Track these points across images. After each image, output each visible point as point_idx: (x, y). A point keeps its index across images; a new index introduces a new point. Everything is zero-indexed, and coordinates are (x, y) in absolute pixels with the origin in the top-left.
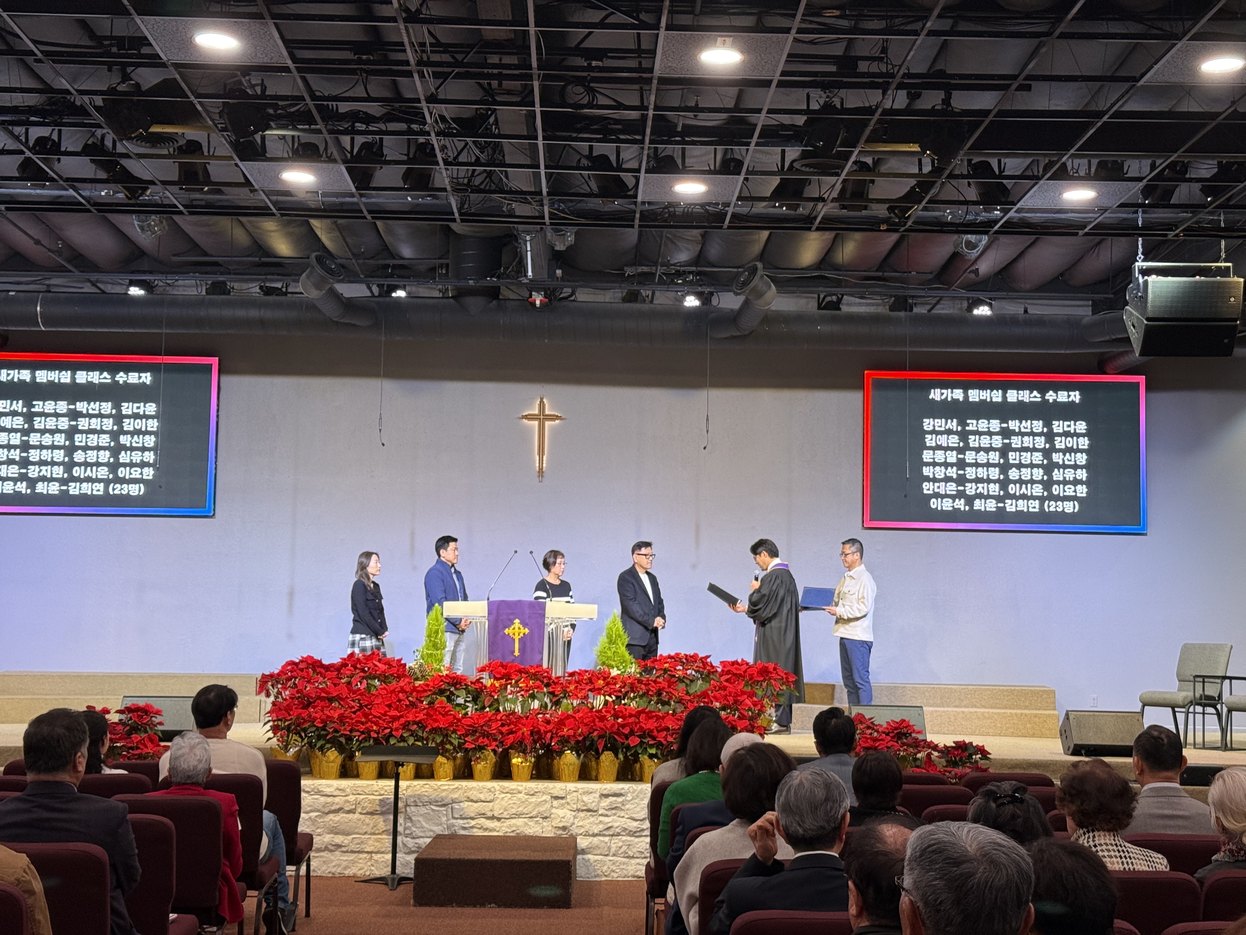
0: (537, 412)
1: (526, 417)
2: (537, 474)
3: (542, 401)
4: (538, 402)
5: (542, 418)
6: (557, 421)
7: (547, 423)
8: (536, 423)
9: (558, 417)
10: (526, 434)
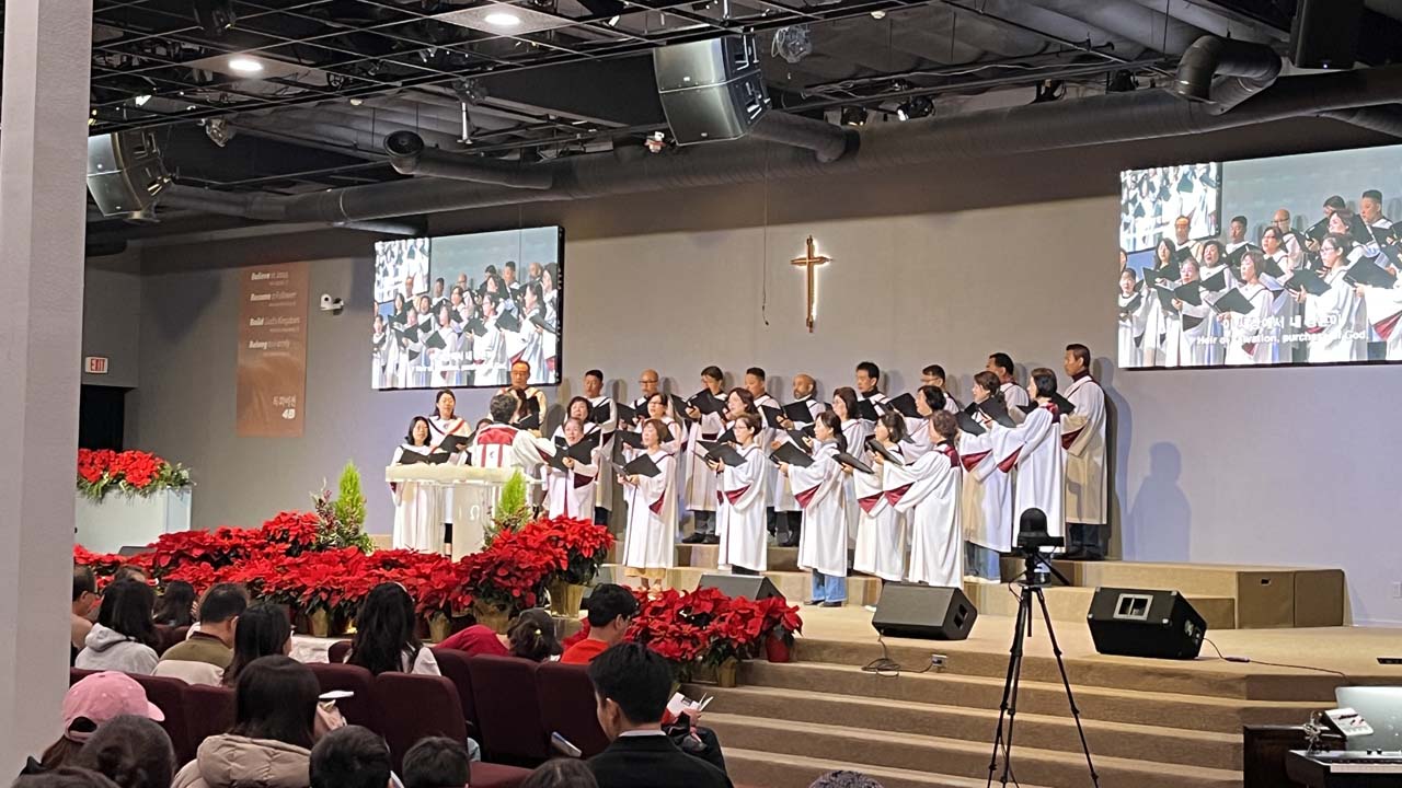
0: (806, 256)
1: (793, 262)
2: (806, 325)
3: (810, 240)
4: (807, 244)
5: (812, 261)
6: (824, 265)
7: (817, 268)
8: (806, 267)
9: (825, 260)
10: (796, 284)
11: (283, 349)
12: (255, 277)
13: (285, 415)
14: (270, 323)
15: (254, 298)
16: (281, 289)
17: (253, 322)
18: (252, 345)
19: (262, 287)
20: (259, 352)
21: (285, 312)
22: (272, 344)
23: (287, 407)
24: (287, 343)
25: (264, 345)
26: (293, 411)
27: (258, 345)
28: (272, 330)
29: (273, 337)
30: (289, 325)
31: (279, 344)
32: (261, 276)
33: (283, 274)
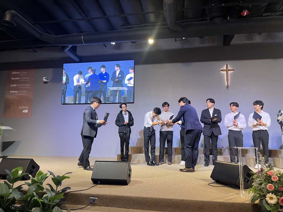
0: (225, 69)
1: (222, 70)
2: (226, 87)
3: (227, 65)
4: (226, 66)
5: (227, 70)
6: (232, 71)
7: (229, 72)
8: (225, 72)
9: (233, 70)
10: (222, 76)
11: (24, 93)
12: (13, 73)
13: (24, 111)
14: (19, 86)
15: (12, 79)
16: (23, 76)
17: (11, 85)
18: (11, 92)
19: (16, 76)
20: (13, 94)
21: (25, 83)
22: (19, 92)
23: (24, 109)
24: (25, 91)
25: (16, 92)
26: (27, 110)
27: (14, 92)
28: (19, 88)
29: (20, 90)
30: (26, 87)
31: (22, 91)
32: (16, 73)
33: (24, 73)
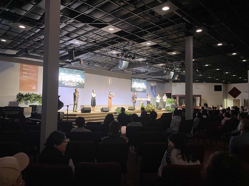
4: (110, 79)
8: (110, 81)
11: (32, 78)
12: (24, 65)
13: (33, 88)
14: (28, 73)
15: (24, 69)
16: (31, 69)
17: (24, 73)
18: (23, 76)
19: (26, 67)
20: (25, 78)
21: (33, 73)
23: (33, 87)
25: (27, 77)
26: (35, 88)
27: (26, 77)
28: (29, 75)
29: (30, 76)
30: (34, 75)
31: (31, 77)
32: (25, 66)
33: (31, 67)
